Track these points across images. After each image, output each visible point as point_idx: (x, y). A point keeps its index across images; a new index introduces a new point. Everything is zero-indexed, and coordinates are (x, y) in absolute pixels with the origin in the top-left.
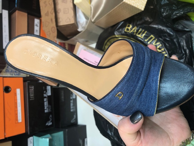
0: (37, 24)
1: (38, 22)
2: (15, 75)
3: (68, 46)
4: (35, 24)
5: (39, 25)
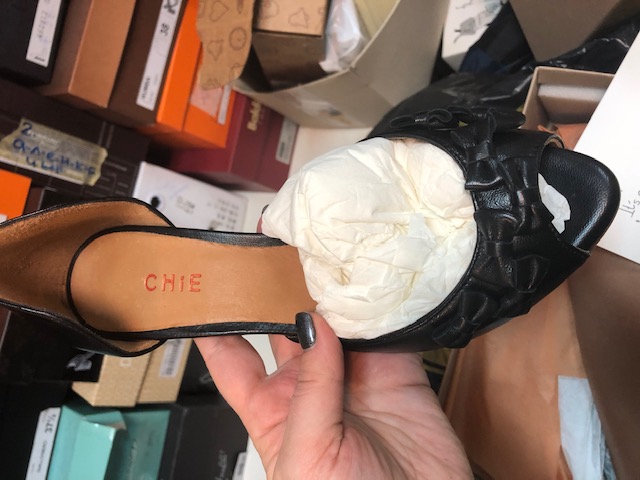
0: (173, 2)
2: (43, 167)
3: (261, 113)
4: (164, 3)
5: (177, 9)
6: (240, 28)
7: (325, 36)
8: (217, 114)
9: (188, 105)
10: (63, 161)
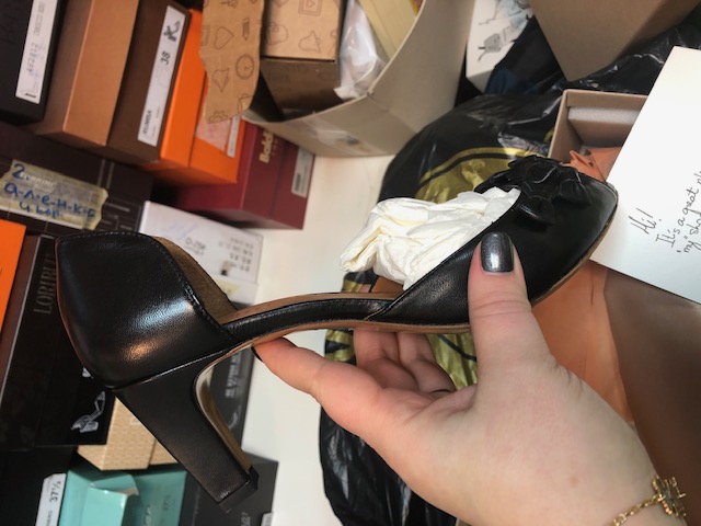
0: (173, 29)
1: (178, 23)
2: (38, 211)
3: (273, 144)
4: (165, 29)
5: (178, 35)
6: (247, 56)
7: (339, 60)
8: (226, 146)
9: (194, 138)
10: (59, 205)
